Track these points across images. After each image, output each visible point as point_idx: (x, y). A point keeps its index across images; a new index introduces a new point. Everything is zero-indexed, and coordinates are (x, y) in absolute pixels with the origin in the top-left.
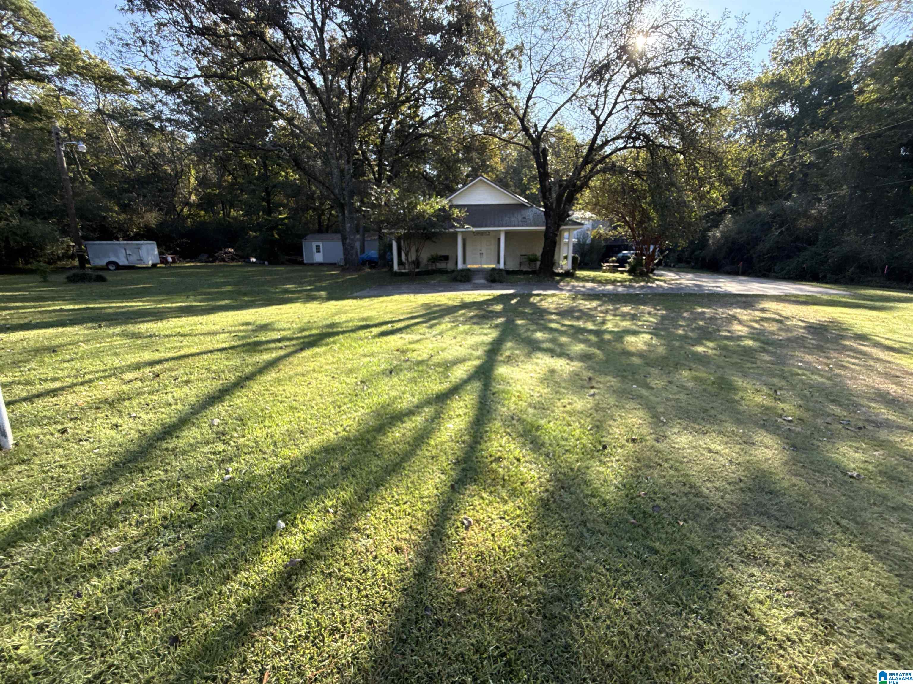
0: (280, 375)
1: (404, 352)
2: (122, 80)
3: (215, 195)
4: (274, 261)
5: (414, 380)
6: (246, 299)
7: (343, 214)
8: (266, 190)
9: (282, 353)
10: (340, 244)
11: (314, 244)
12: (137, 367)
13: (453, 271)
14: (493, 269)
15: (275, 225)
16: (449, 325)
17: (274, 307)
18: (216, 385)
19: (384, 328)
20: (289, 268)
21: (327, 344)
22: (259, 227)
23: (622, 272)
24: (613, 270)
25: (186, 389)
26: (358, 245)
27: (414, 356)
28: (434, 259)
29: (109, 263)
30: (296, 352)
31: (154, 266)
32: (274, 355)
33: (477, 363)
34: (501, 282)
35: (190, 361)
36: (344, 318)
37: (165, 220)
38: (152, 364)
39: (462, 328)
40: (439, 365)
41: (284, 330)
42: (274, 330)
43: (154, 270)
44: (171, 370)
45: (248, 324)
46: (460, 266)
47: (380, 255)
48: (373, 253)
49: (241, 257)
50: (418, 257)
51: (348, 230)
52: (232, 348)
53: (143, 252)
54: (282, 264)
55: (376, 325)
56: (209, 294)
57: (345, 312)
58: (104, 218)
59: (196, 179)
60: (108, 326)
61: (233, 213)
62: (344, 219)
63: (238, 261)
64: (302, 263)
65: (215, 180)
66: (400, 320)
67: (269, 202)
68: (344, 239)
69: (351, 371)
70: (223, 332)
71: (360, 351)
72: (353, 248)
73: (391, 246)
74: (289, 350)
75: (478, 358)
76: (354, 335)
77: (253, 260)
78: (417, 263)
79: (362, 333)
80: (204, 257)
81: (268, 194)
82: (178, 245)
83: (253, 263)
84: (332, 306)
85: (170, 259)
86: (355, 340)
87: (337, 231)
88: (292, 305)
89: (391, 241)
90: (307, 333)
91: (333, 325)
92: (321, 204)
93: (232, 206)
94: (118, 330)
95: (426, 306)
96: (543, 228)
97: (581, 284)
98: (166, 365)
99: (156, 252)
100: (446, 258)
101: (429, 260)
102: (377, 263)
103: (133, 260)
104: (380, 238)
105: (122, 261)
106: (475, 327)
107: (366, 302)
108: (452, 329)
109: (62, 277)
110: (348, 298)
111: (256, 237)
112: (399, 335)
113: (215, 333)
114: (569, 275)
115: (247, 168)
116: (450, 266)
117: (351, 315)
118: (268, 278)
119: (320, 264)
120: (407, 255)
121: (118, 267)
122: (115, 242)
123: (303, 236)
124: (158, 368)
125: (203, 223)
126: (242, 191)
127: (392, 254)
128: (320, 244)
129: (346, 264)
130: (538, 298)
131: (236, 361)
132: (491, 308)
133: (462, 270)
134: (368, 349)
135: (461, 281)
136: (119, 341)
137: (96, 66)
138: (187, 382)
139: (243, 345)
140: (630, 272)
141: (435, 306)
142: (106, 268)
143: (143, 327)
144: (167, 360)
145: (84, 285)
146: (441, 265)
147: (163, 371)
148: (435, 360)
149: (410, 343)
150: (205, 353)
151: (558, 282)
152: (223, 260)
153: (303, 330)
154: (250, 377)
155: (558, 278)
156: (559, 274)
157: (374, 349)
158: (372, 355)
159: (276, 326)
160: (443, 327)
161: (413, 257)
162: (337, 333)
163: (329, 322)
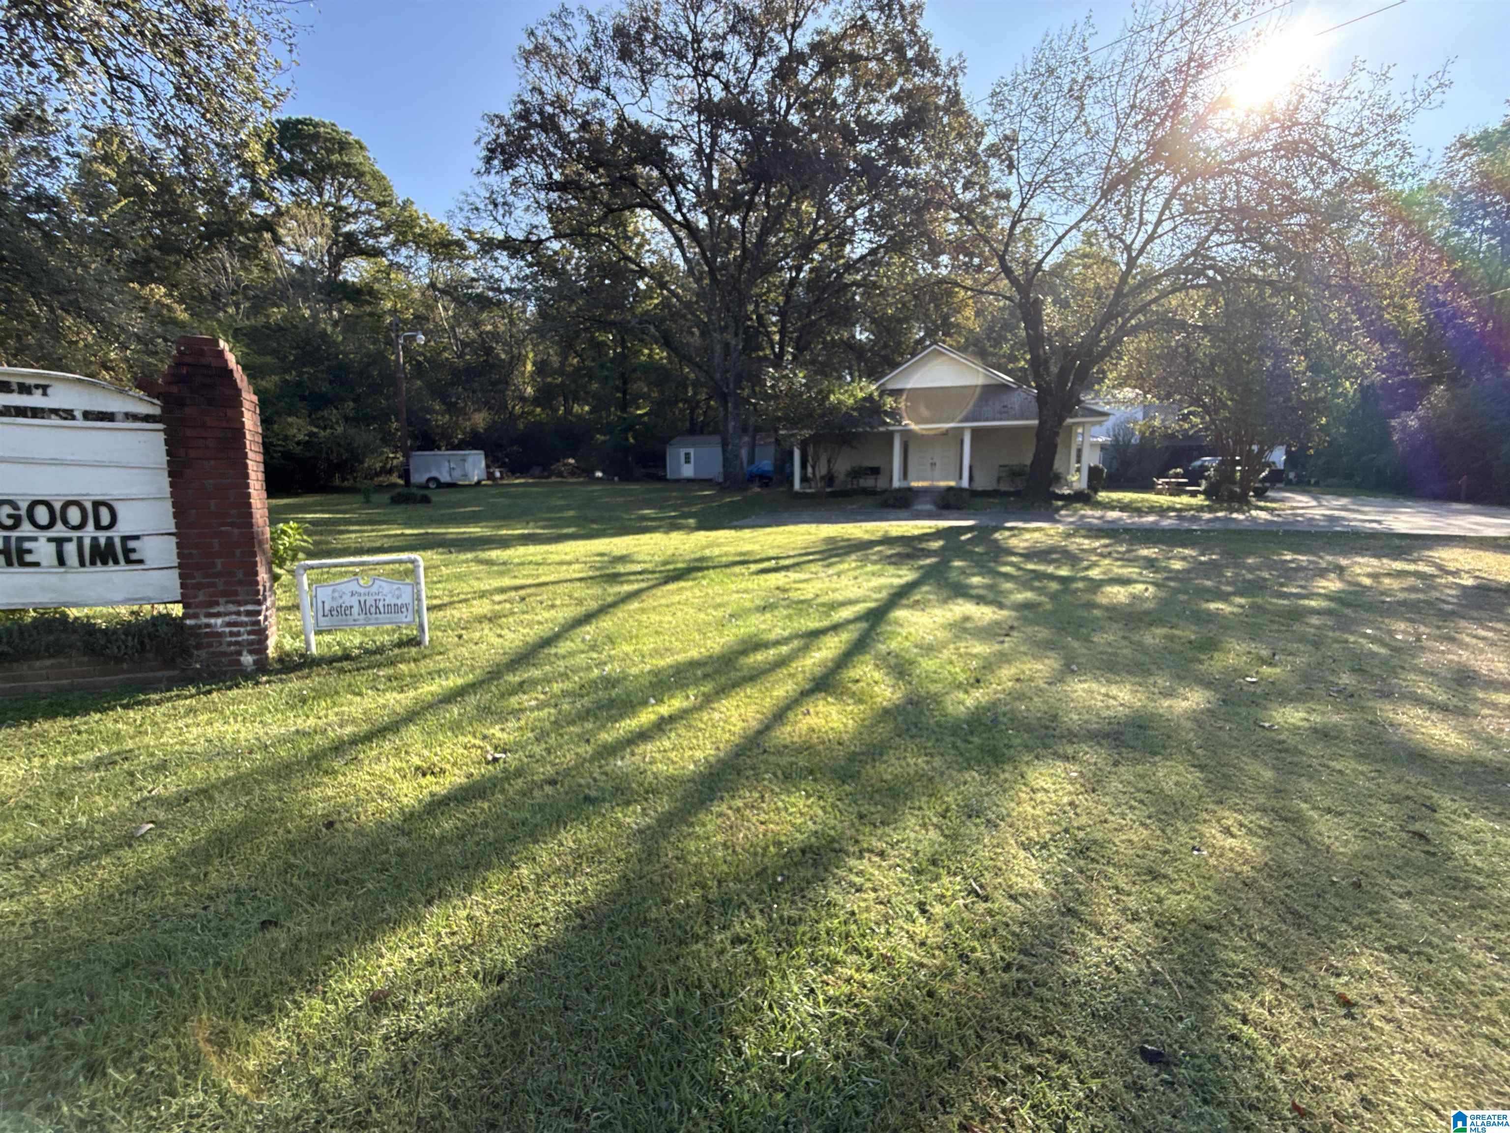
0: (645, 605)
1: (785, 590)
2: (460, 245)
3: (557, 385)
4: (627, 476)
5: (789, 617)
6: (595, 526)
7: (726, 409)
8: (622, 375)
9: (643, 585)
10: (719, 450)
11: (683, 452)
12: (502, 590)
13: (884, 491)
14: (950, 489)
15: (630, 425)
16: (853, 565)
17: (631, 537)
18: (581, 610)
19: (766, 565)
20: (647, 486)
21: (694, 579)
22: (608, 429)
23: (1193, 494)
24: (1177, 490)
25: (553, 612)
26: (744, 453)
27: (794, 595)
28: (856, 473)
29: (430, 479)
30: (660, 584)
31: (478, 483)
32: (636, 586)
33: (872, 605)
34: (958, 508)
35: (551, 587)
36: (716, 551)
37: (494, 422)
38: (517, 588)
39: (870, 568)
40: (823, 605)
41: (645, 562)
42: (633, 562)
43: (479, 489)
44: (536, 595)
45: (602, 555)
46: (896, 483)
47: (776, 466)
48: (766, 464)
49: (583, 471)
50: (830, 470)
51: (731, 430)
52: (591, 578)
53: (468, 466)
54: (636, 480)
55: (756, 562)
56: (550, 519)
57: (719, 545)
58: (428, 420)
59: (534, 364)
60: (459, 552)
61: (576, 408)
62: (726, 415)
63: (579, 476)
64: (663, 479)
65: (556, 365)
66: (789, 557)
67: (624, 393)
68: (724, 444)
69: (720, 605)
70: (577, 561)
71: (733, 587)
72: (737, 456)
73: (791, 453)
74: (651, 583)
75: (876, 600)
76: (728, 571)
77: (599, 474)
78: (830, 479)
79: (737, 569)
80: (537, 471)
81: (625, 383)
82: (507, 456)
83: (599, 479)
84: (702, 537)
85: (498, 474)
86: (728, 576)
87: (715, 432)
88: (653, 535)
89: (792, 446)
90: (671, 567)
91: (702, 559)
92: (695, 393)
93: (576, 400)
94: (469, 556)
95: (830, 540)
96: (1036, 422)
97: (1098, 513)
98: (529, 591)
99: (483, 464)
100: (875, 471)
101: (849, 474)
102: (770, 479)
103: (457, 477)
104: (777, 442)
105: (445, 478)
106: (888, 567)
107: (747, 533)
108: (855, 569)
109: (386, 497)
110: (724, 528)
111: (604, 442)
112: (783, 573)
113: (569, 563)
114: (1083, 498)
115: (600, 347)
116: (881, 484)
117: (725, 549)
118: (620, 500)
119: (689, 481)
120: (813, 467)
121: (440, 485)
122: (437, 452)
123: (667, 440)
124: (522, 593)
125: (539, 424)
126: (591, 378)
127: (792, 465)
128: (692, 451)
129: (725, 480)
130: (1007, 533)
131: (596, 590)
132: (924, 545)
133: (899, 490)
134: (743, 586)
135: (894, 506)
136: (474, 567)
137: (435, 230)
138: (553, 606)
139: (601, 576)
140: (1207, 493)
141: (843, 540)
142: (425, 486)
143: (494, 554)
144: (530, 586)
145: (410, 507)
146: (867, 482)
147: (530, 595)
148: (820, 600)
149: (795, 582)
150: (566, 581)
151: (1058, 509)
152: (560, 475)
153: (665, 563)
154: (614, 605)
155: (1060, 503)
156: (1062, 497)
157: (750, 585)
158: (746, 591)
159: (635, 558)
160: (845, 566)
161: (822, 470)
162: (708, 568)
163: (698, 555)
